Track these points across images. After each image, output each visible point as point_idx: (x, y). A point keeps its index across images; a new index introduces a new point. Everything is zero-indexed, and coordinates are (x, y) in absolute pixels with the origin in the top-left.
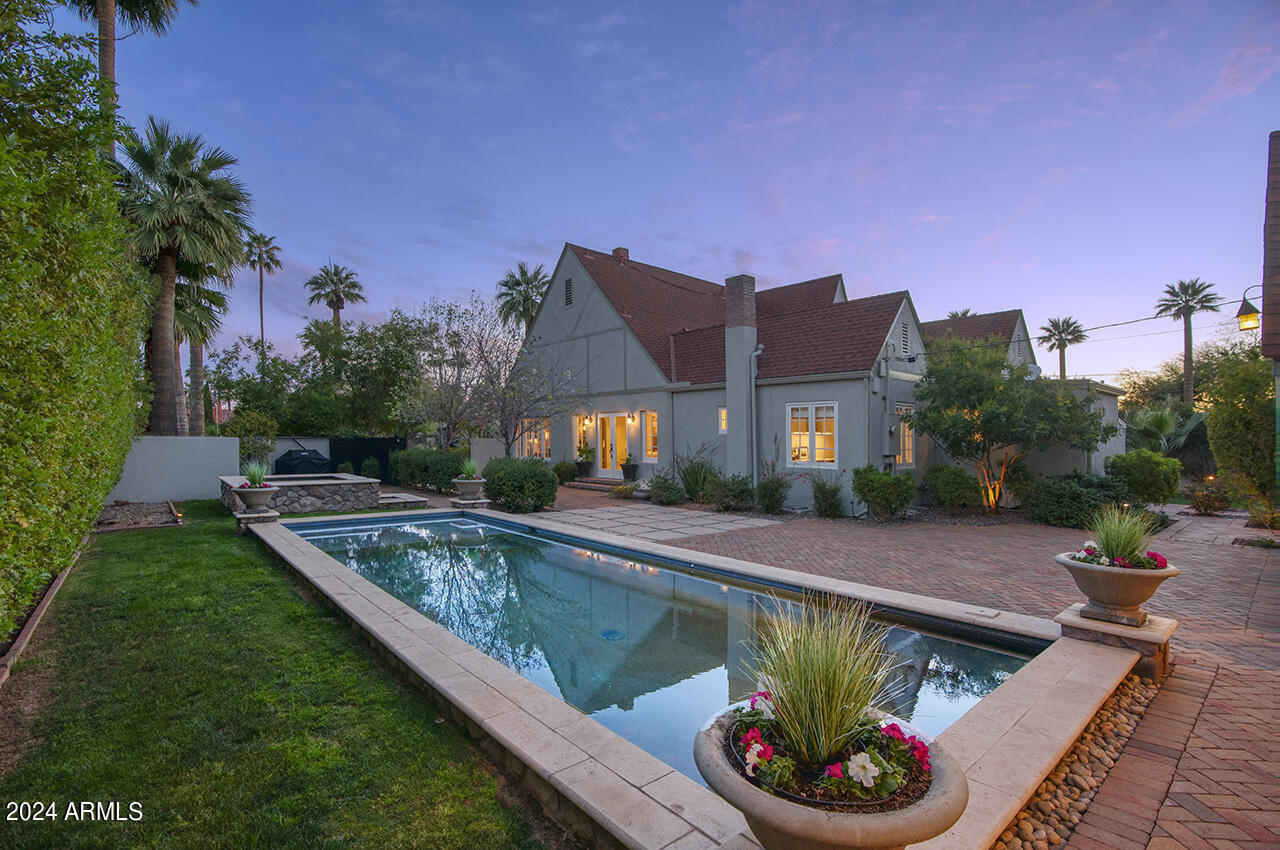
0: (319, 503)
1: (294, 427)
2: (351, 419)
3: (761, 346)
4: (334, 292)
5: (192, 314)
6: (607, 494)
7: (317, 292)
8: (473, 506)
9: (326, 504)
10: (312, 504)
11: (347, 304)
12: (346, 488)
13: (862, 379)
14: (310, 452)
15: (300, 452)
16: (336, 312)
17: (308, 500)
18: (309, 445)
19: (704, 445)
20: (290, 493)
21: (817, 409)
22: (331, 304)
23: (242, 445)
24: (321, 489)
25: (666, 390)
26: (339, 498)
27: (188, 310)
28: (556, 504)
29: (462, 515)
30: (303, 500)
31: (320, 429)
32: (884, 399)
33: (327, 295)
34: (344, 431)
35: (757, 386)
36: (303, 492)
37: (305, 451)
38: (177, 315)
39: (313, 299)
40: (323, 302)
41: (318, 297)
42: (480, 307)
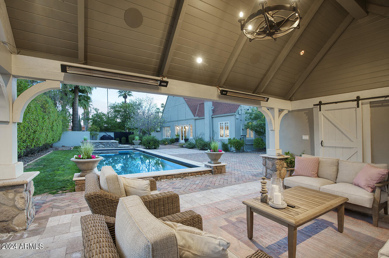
0: (104, 146)
1: (107, 130)
2: (119, 128)
3: (213, 107)
4: (124, 94)
5: (82, 102)
6: (178, 146)
7: (120, 94)
8: (137, 147)
9: (105, 146)
10: (102, 146)
11: (128, 97)
12: (110, 143)
13: (233, 115)
14: (109, 135)
15: (106, 135)
16: (125, 99)
17: (101, 146)
18: (109, 134)
19: (201, 133)
20: (97, 144)
21: (225, 123)
22: (124, 97)
23: (91, 134)
24: (104, 143)
25: (193, 119)
26: (108, 145)
27: (82, 101)
28: (159, 148)
29: (134, 149)
30: (100, 146)
31: (112, 130)
32: (241, 120)
33: (123, 95)
34: (118, 130)
35: (212, 118)
36: (100, 144)
37: (108, 135)
38: (79, 102)
39: (119, 96)
40: (122, 97)
41: (121, 95)
42: (148, 98)
